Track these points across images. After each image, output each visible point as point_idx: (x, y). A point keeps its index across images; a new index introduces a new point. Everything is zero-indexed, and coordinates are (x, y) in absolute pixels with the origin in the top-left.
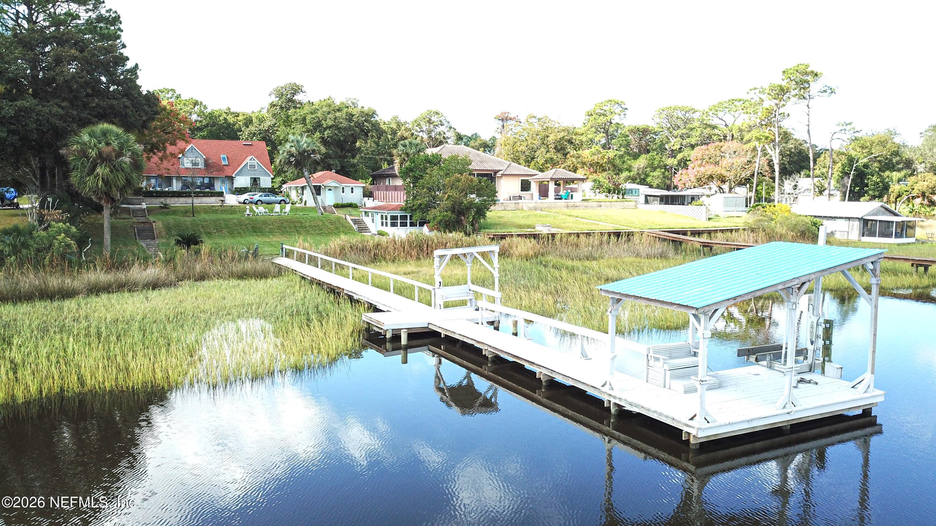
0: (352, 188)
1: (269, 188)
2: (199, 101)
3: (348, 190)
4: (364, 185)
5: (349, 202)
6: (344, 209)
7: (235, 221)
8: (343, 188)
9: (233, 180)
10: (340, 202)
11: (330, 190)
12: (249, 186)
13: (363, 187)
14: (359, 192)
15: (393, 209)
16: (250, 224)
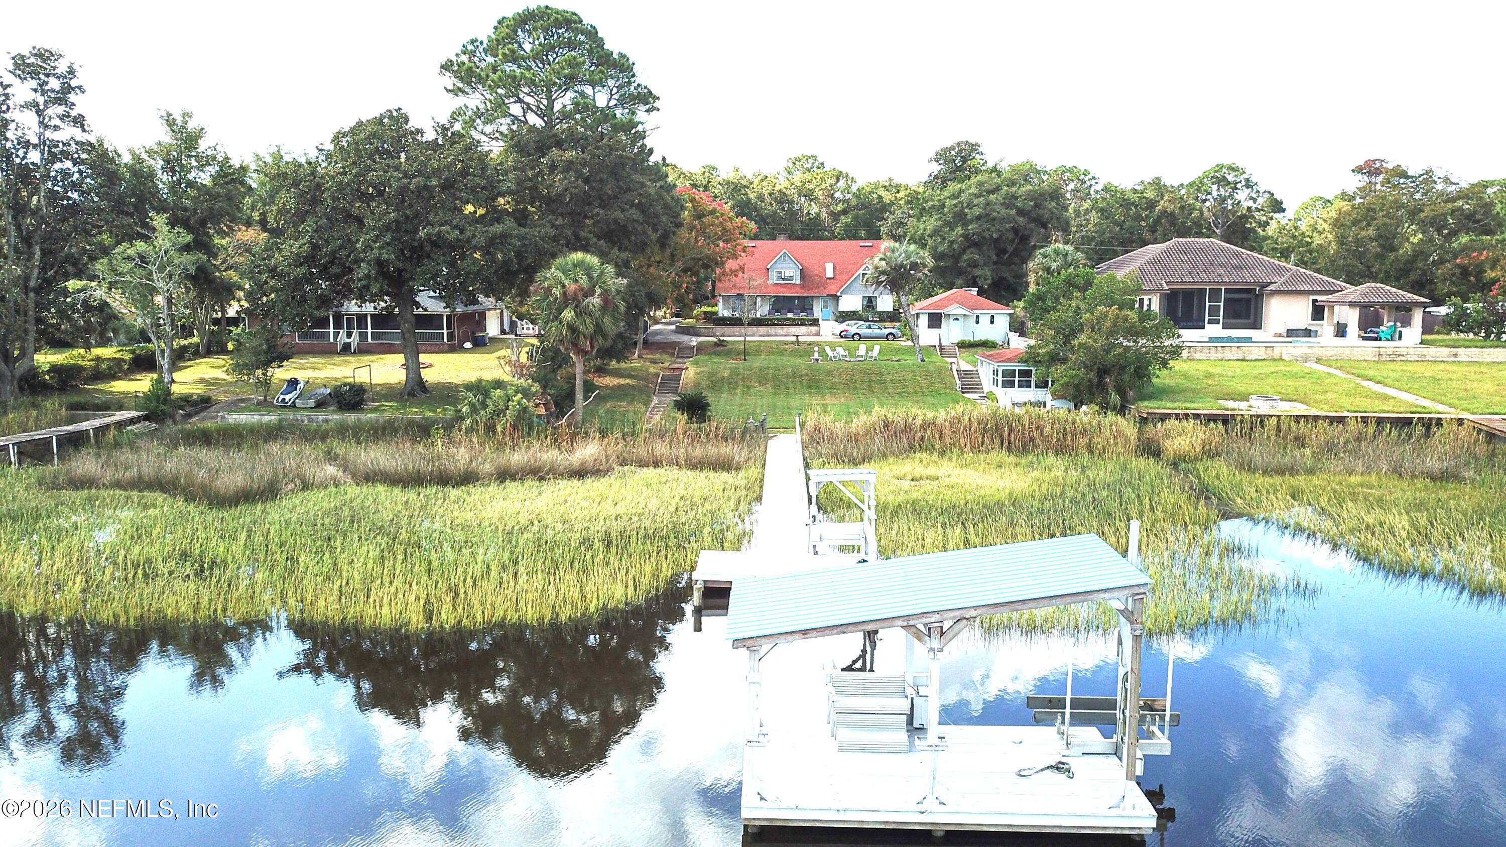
0: (992, 317)
1: (888, 312)
2: (844, 172)
3: (985, 320)
4: (1012, 311)
5: (983, 339)
6: (973, 350)
7: (789, 370)
8: (977, 317)
9: (838, 300)
10: (969, 338)
11: (956, 319)
12: (860, 309)
13: (1010, 315)
14: (1003, 322)
15: (1009, 360)
16: (807, 375)
